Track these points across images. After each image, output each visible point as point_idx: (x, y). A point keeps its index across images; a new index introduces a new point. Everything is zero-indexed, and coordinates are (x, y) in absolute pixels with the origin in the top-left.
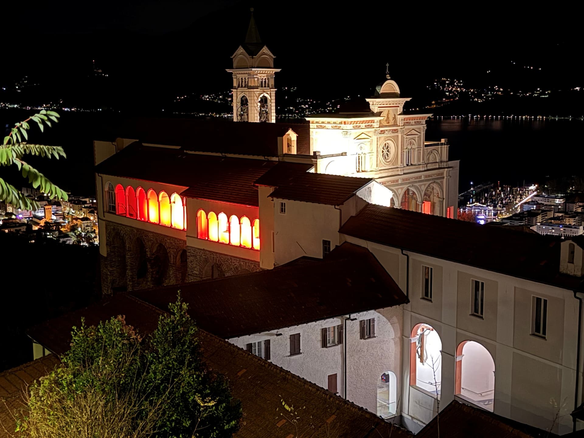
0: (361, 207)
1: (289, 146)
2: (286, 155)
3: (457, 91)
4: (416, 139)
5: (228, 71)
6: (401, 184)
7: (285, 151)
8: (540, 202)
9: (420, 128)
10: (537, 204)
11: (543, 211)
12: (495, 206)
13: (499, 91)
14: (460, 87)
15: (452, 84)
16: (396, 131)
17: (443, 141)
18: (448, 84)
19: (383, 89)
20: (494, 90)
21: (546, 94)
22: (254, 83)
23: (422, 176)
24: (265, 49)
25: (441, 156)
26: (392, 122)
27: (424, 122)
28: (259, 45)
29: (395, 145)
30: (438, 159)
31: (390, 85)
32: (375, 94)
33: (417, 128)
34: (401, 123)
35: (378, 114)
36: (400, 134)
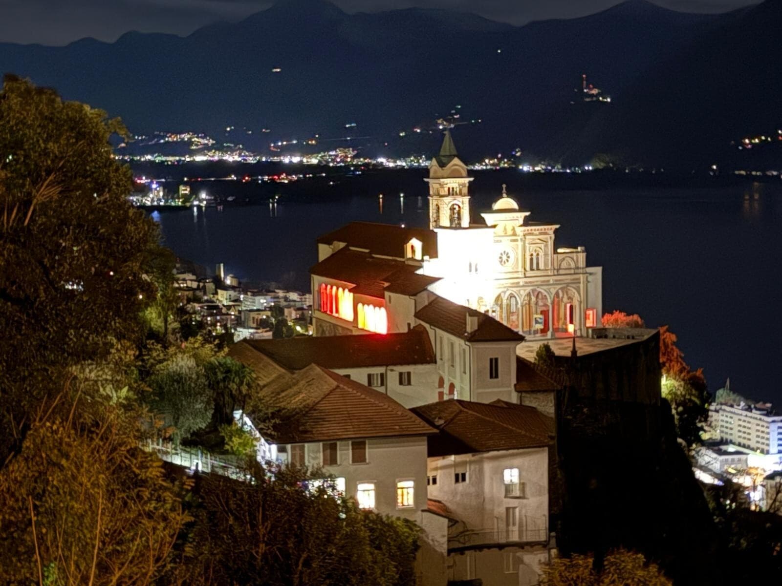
0: (432, 298)
1: (413, 251)
2: (411, 259)
4: (543, 248)
5: (426, 180)
6: (523, 286)
7: (409, 255)
9: (547, 238)
16: (516, 241)
17: (579, 249)
19: (497, 206)
22: (445, 191)
23: (552, 280)
24: (456, 161)
25: (577, 262)
26: (510, 232)
27: (551, 232)
28: (451, 157)
29: (515, 251)
30: (573, 265)
31: (506, 202)
32: (490, 210)
33: (542, 237)
34: (521, 234)
35: (494, 226)
36: (520, 244)
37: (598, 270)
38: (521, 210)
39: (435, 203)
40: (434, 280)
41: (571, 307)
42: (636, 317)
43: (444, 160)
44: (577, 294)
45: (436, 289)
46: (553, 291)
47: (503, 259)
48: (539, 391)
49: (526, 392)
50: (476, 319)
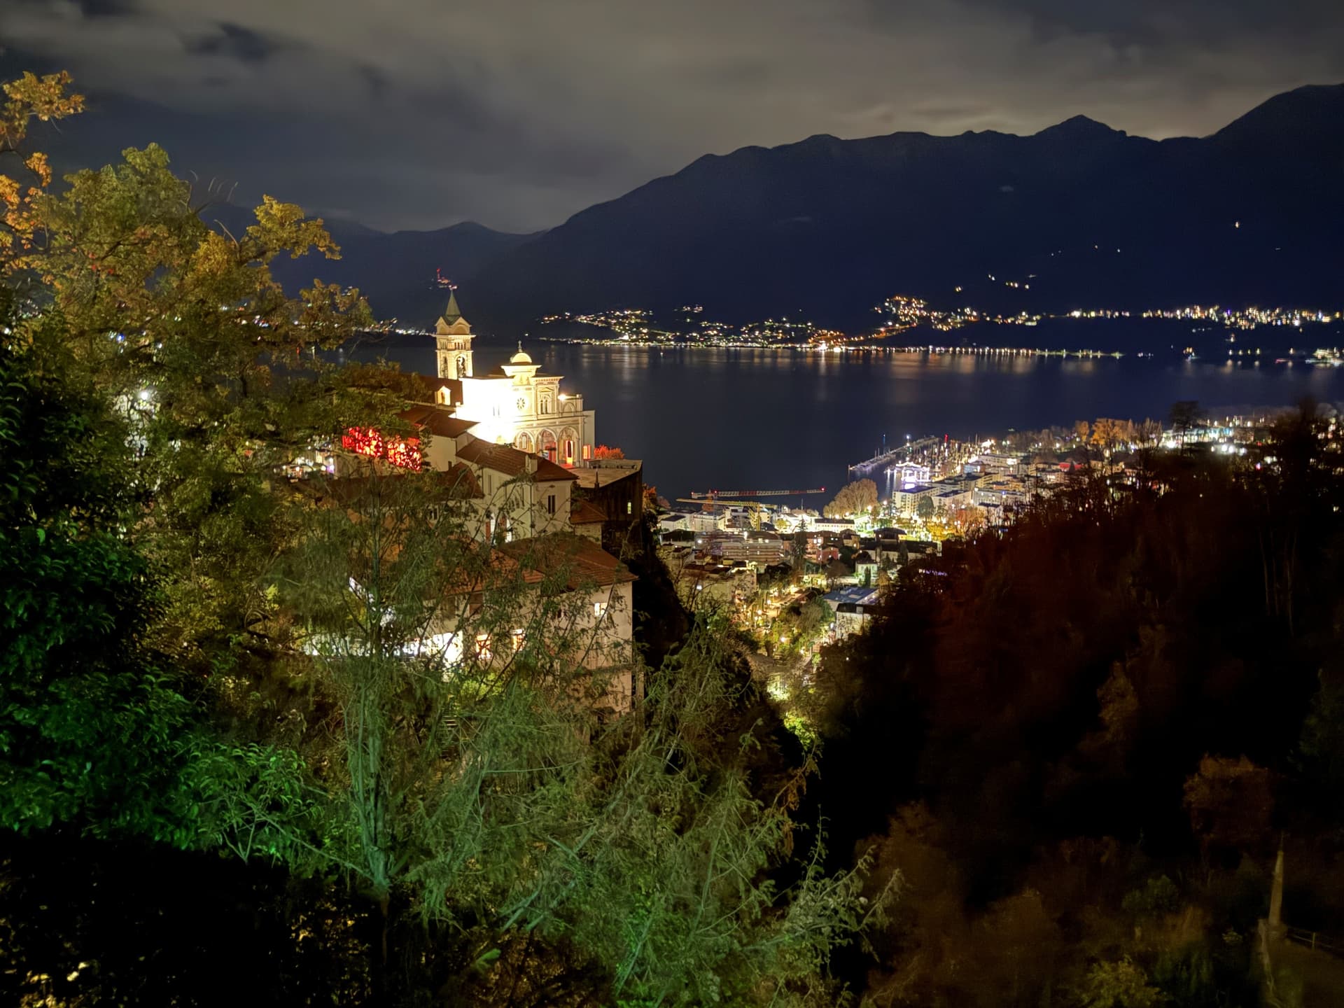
0: (471, 440)
1: (443, 398)
2: (442, 405)
3: (915, 315)
4: (550, 395)
5: (433, 336)
6: (536, 427)
7: (440, 401)
8: (985, 462)
9: (553, 387)
10: (983, 465)
11: (987, 474)
12: (933, 467)
13: (970, 315)
14: (920, 309)
15: (909, 304)
16: (530, 389)
17: (578, 396)
18: (904, 306)
19: (515, 359)
20: (965, 314)
21: (1032, 321)
22: (452, 346)
23: (557, 421)
24: (461, 320)
25: (576, 407)
26: (525, 382)
27: (557, 382)
28: (456, 317)
29: (529, 398)
30: (573, 410)
31: (522, 356)
32: (508, 363)
33: (550, 386)
34: (534, 383)
35: (513, 377)
36: (533, 391)
37: (592, 413)
38: (533, 363)
39: (443, 355)
40: (472, 424)
41: (569, 443)
42: (617, 451)
43: (450, 319)
44: (575, 433)
45: (474, 432)
46: (559, 431)
47: (521, 404)
48: (590, 523)
49: (578, 524)
50: (535, 462)
